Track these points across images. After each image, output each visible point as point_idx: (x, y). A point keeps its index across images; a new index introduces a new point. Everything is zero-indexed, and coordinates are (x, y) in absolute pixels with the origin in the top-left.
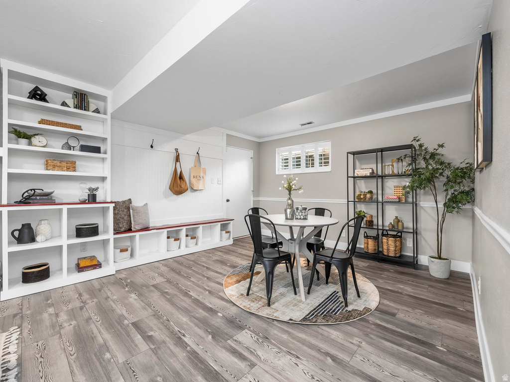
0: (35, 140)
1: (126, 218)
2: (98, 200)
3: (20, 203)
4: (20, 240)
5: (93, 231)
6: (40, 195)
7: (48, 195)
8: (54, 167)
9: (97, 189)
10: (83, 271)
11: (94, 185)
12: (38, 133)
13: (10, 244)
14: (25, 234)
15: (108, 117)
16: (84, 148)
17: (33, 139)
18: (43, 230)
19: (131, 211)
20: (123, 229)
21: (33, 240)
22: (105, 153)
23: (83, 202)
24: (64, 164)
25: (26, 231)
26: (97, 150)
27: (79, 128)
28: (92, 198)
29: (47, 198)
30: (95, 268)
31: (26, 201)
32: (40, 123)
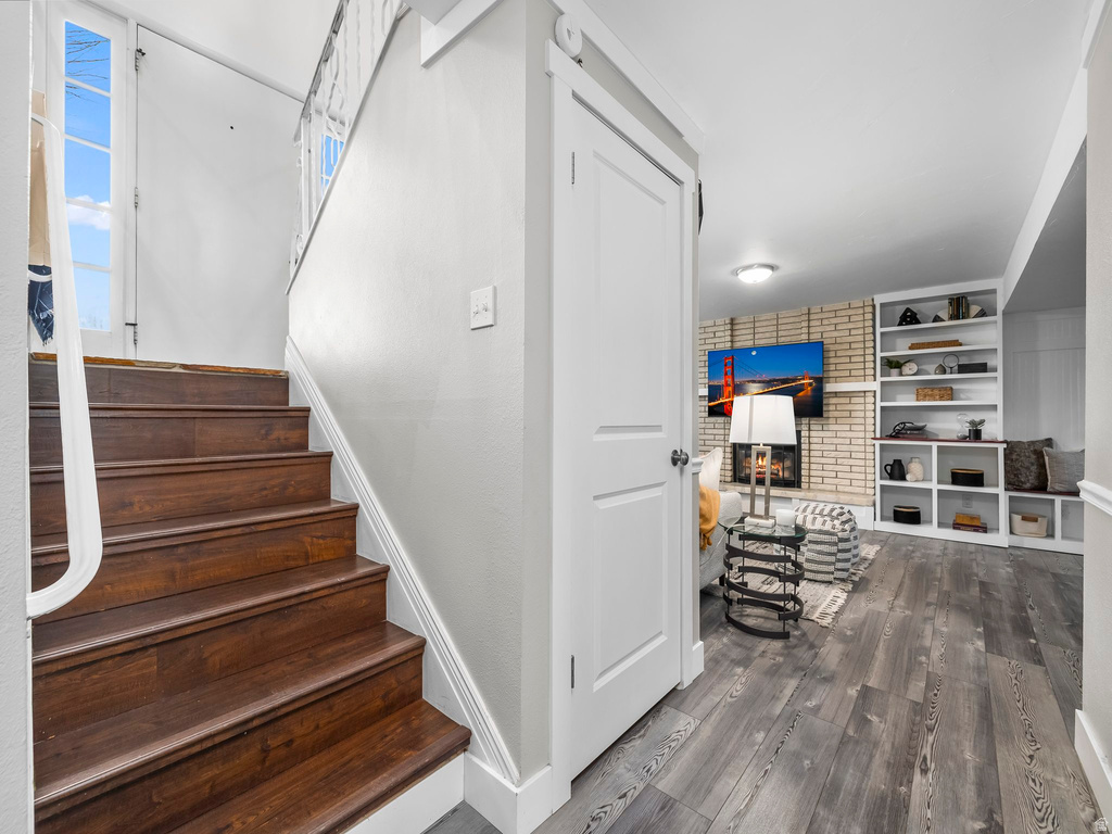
0: (906, 369)
1: (1034, 468)
2: (984, 436)
3: (891, 437)
4: (892, 477)
5: (976, 479)
6: (910, 429)
7: (921, 429)
8: (925, 397)
9: (982, 422)
10: (959, 529)
11: (977, 417)
12: (909, 359)
13: (881, 478)
14: (896, 470)
15: (999, 318)
16: (963, 369)
17: (903, 368)
18: (914, 469)
19: (1046, 458)
20: (1028, 485)
21: (903, 478)
22: (995, 370)
23: (963, 439)
24: (936, 392)
25: (896, 467)
26: (983, 368)
27: (956, 343)
28: (976, 435)
29: (919, 433)
30: (977, 531)
31: (896, 435)
32: (910, 348)
